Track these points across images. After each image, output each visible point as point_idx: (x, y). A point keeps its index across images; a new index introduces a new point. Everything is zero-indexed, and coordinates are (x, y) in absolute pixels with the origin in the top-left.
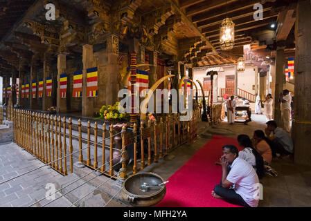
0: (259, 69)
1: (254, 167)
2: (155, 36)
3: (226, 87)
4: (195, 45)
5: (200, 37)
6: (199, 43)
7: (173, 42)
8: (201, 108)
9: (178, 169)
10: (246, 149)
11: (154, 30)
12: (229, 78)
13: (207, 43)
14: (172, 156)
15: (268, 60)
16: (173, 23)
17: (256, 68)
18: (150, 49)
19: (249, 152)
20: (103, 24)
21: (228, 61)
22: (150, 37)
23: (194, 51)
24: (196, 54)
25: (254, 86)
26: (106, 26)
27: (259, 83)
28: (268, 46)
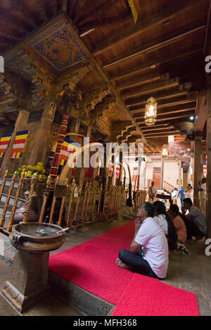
0: (182, 163)
1: (166, 236)
2: (92, 111)
3: (154, 178)
4: (127, 128)
5: (131, 121)
6: (130, 127)
7: (108, 124)
8: (127, 192)
9: (89, 240)
10: (160, 216)
11: (91, 105)
12: (156, 169)
13: (137, 128)
14: (87, 229)
15: (189, 153)
16: (109, 103)
17: (180, 162)
18: (85, 123)
19: (162, 218)
20: (44, 91)
21: (155, 151)
22: (87, 112)
23: (125, 134)
24: (127, 138)
25: (178, 181)
26: (47, 93)
27: (182, 178)
28: (188, 135)
